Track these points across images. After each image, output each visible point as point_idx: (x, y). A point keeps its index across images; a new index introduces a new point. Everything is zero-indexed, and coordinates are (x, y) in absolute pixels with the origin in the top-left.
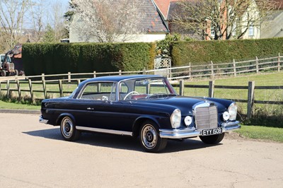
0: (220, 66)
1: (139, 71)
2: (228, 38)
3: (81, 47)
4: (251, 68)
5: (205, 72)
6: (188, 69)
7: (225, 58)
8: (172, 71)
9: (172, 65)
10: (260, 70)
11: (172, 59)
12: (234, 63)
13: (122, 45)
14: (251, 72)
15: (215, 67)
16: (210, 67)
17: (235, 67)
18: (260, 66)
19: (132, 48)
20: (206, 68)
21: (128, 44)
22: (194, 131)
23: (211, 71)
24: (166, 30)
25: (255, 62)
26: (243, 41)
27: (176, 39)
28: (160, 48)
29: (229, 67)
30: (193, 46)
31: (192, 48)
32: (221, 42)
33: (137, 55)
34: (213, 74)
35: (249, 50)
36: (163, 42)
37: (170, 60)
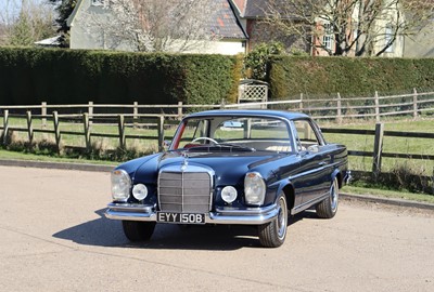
0: (352, 103)
1: (213, 106)
2: (359, 53)
3: (107, 58)
4: (403, 108)
5: (324, 112)
6: (297, 105)
7: (362, 89)
8: (269, 107)
9: (270, 97)
10: (420, 113)
11: (270, 86)
12: (377, 98)
13: (184, 57)
14: (404, 114)
15: (343, 103)
16: (335, 104)
17: (377, 106)
18: (420, 106)
19: (203, 64)
20: (327, 104)
21: (196, 56)
23: (336, 111)
24: (243, 36)
25: (412, 98)
26: (391, 60)
27: (277, 52)
28: (247, 66)
29: (367, 104)
30: (307, 65)
31: (306, 69)
32: (356, 61)
33: (210, 77)
34: (340, 116)
35: (403, 77)
36: (253, 57)
37: (266, 88)
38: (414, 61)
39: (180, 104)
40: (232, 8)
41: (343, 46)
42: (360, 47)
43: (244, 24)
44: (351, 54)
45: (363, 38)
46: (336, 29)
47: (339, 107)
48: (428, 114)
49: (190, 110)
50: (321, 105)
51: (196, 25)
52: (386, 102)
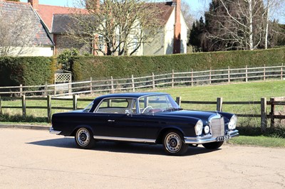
0: (120, 82)
1: (40, 86)
2: (120, 53)
4: (147, 84)
5: (104, 87)
6: (89, 84)
7: (124, 74)
8: (73, 86)
9: (73, 80)
10: (156, 86)
11: (73, 74)
12: (133, 78)
13: (22, 58)
14: (148, 87)
15: (114, 82)
16: (110, 83)
17: (133, 83)
18: (156, 82)
19: (33, 62)
20: (106, 83)
21: (29, 58)
22: (210, 138)
23: (110, 87)
24: (51, 44)
25: (152, 78)
26: (139, 57)
27: (75, 54)
28: (59, 63)
29: (127, 82)
30: (93, 61)
31: (93, 64)
32: (120, 58)
33: (38, 69)
34: (113, 89)
35: (146, 66)
36: (62, 57)
37: (70, 75)
38: (152, 58)
39: (21, 85)
40: (44, 27)
41: (111, 49)
42: (121, 50)
43: (52, 37)
44: (116, 54)
45: (122, 45)
46: (107, 40)
47: (112, 84)
48: (161, 86)
49: (27, 89)
50: (102, 84)
51: (27, 39)
52: (138, 80)
